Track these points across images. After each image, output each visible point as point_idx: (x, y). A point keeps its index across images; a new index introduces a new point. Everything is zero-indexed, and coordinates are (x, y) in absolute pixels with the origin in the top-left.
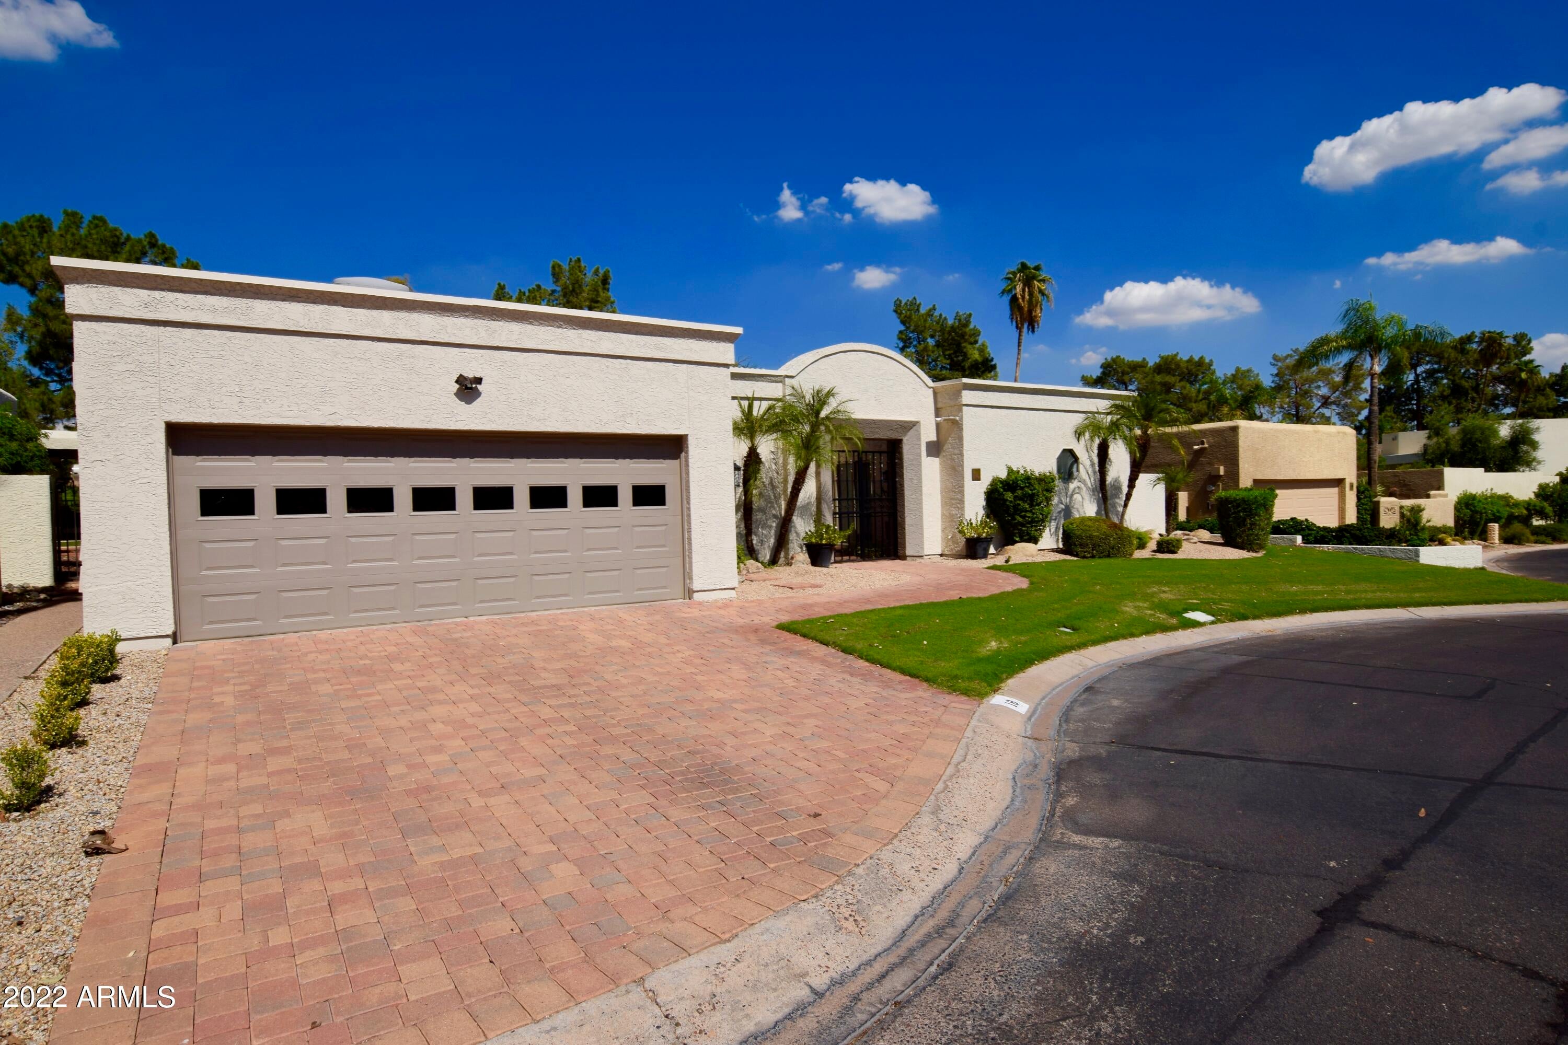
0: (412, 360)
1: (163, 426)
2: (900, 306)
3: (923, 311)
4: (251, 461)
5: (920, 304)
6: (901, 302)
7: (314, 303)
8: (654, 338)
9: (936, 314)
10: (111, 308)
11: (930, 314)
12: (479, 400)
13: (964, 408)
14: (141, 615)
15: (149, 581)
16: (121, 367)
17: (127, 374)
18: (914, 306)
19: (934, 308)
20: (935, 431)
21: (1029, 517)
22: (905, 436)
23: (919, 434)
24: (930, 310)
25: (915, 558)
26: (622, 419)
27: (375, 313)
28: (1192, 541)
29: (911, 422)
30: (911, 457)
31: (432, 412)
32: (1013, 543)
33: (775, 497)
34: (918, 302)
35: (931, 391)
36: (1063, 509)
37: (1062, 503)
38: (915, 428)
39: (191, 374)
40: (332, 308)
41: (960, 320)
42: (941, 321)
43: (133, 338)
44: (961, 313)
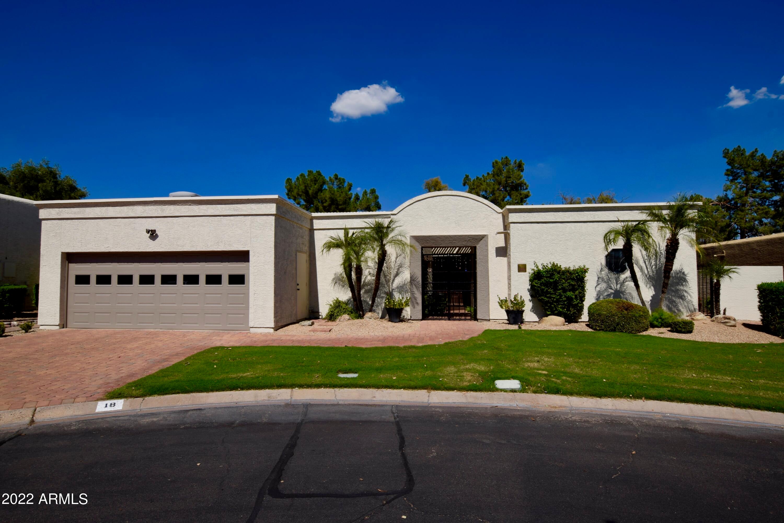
0: (134, 225)
1: (61, 253)
2: (728, 153)
3: (748, 154)
4: (90, 265)
5: (744, 150)
6: (728, 150)
7: (103, 207)
8: (233, 205)
9: (759, 154)
10: (49, 216)
11: (753, 155)
12: (158, 239)
13: (511, 225)
14: (51, 318)
15: (54, 306)
16: (52, 235)
17: (53, 237)
18: (739, 151)
19: (756, 151)
20: (504, 240)
21: (554, 298)
22: (477, 244)
23: (487, 243)
24: (753, 153)
25: (483, 321)
26: (217, 244)
27: (122, 208)
28: (728, 324)
29: (480, 235)
30: (481, 257)
31: (140, 245)
32: (547, 315)
33: (386, 281)
34: (742, 149)
35: (500, 216)
36: (612, 293)
37: (611, 289)
38: (484, 239)
39: (69, 236)
40: (109, 208)
41: (777, 156)
42: (763, 159)
43: (55, 225)
44: (778, 152)
